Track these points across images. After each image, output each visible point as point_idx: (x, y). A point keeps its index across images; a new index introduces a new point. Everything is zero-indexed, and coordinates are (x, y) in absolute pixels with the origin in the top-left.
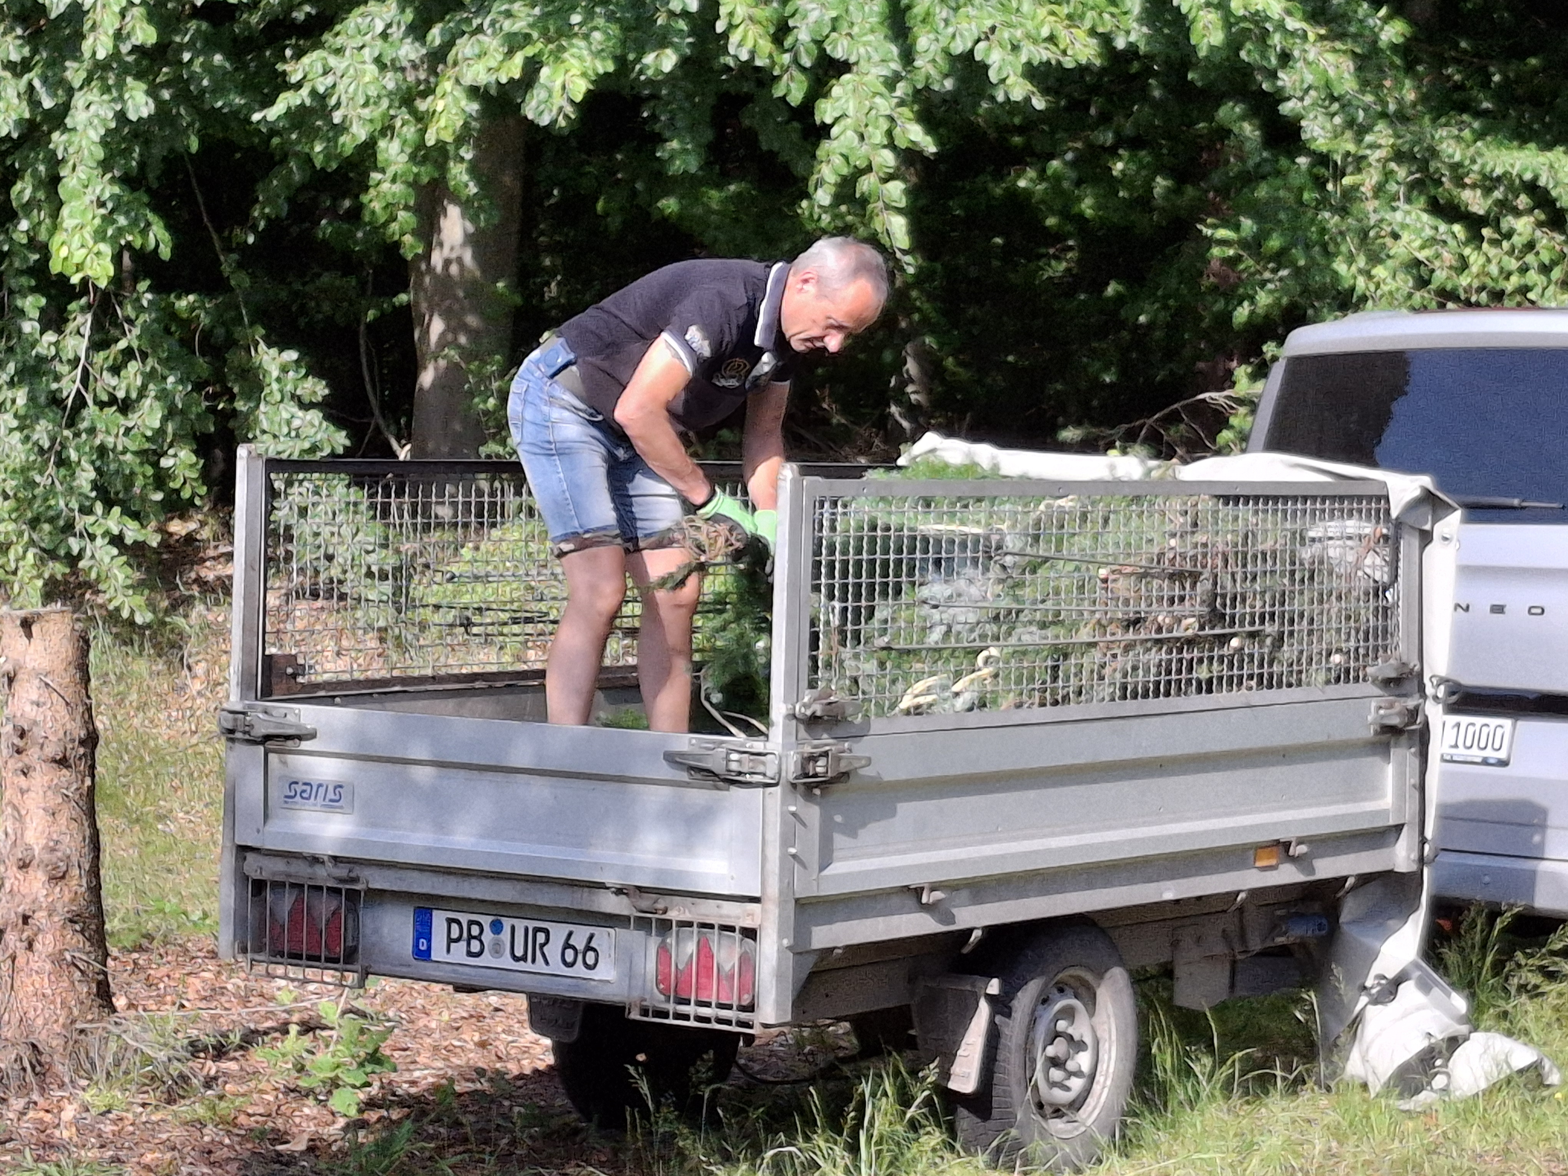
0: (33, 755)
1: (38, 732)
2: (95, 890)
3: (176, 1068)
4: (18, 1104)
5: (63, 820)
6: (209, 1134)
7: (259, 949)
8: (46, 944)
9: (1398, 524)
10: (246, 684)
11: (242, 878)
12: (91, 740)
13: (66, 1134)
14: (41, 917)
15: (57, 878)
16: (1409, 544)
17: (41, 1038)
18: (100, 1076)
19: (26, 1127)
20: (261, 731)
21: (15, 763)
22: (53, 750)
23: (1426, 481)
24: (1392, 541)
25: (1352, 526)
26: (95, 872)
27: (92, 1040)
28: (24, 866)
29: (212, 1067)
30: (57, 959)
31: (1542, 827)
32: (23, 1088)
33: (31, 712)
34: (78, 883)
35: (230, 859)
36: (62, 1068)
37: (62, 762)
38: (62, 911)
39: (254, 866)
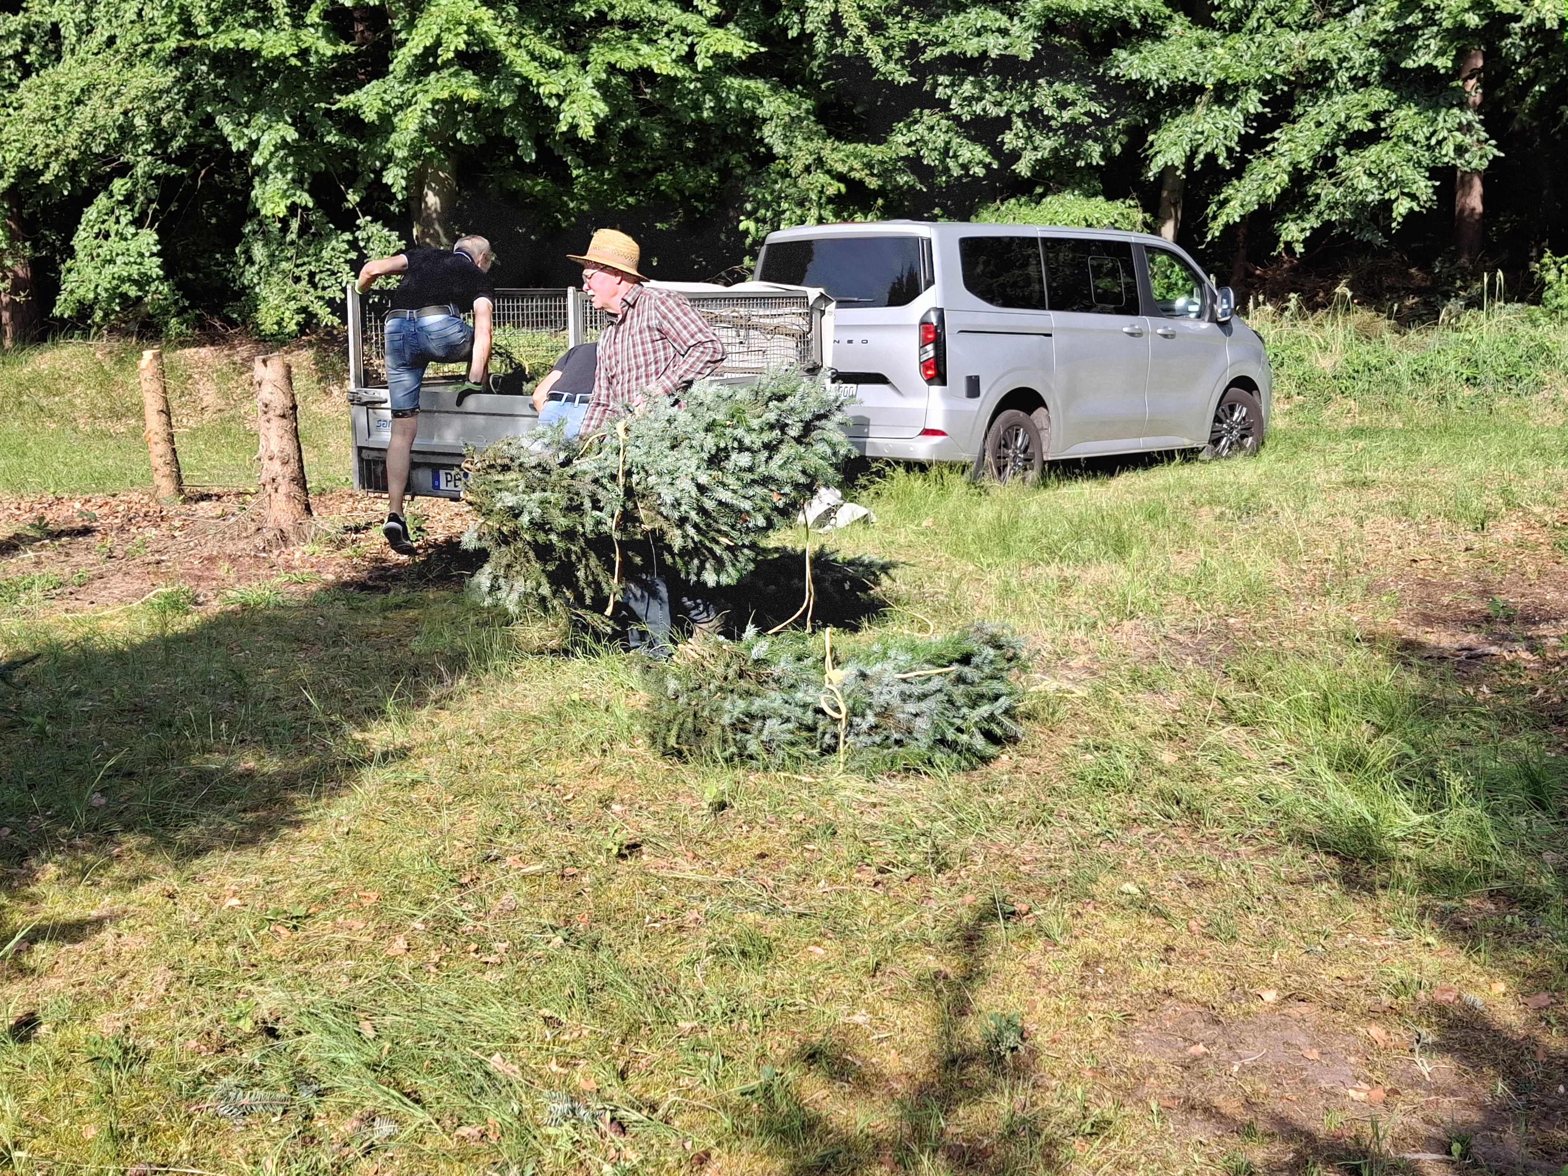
0: (271, 414)
1: (272, 405)
2: (301, 468)
3: (340, 536)
4: (276, 552)
5: (285, 441)
6: (355, 560)
7: (370, 487)
8: (283, 489)
9: (812, 308)
10: (358, 382)
11: (361, 460)
12: (294, 407)
13: (297, 563)
14: (280, 479)
15: (285, 463)
16: (816, 315)
17: (284, 526)
18: (309, 540)
19: (280, 561)
20: (364, 400)
21: (264, 418)
22: (279, 412)
23: (822, 290)
24: (810, 315)
25: (794, 309)
26: (300, 460)
27: (305, 527)
28: (271, 459)
29: (354, 536)
30: (288, 496)
31: (868, 425)
32: (278, 546)
33: (269, 397)
34: (293, 465)
35: (355, 451)
36: (293, 538)
37: (283, 416)
38: (288, 476)
39: (365, 454)
